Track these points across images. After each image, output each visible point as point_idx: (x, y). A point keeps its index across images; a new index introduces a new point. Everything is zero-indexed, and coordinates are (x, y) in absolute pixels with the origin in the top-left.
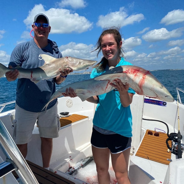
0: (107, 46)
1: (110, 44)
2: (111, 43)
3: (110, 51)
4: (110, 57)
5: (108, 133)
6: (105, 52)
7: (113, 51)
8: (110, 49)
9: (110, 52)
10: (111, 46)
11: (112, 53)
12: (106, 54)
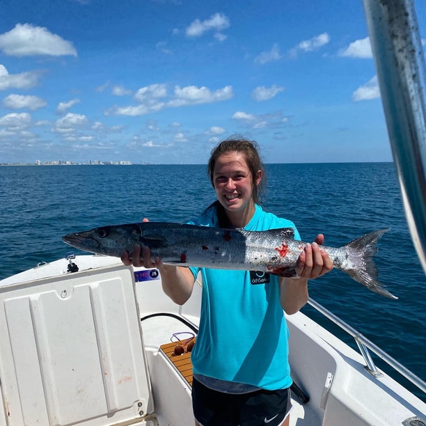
0: (230, 179)
1: (238, 176)
2: (238, 172)
3: (235, 192)
4: (234, 203)
5: (242, 389)
6: (223, 192)
7: (241, 191)
8: (235, 185)
9: (235, 194)
10: (240, 180)
11: (240, 196)
12: (225, 196)
